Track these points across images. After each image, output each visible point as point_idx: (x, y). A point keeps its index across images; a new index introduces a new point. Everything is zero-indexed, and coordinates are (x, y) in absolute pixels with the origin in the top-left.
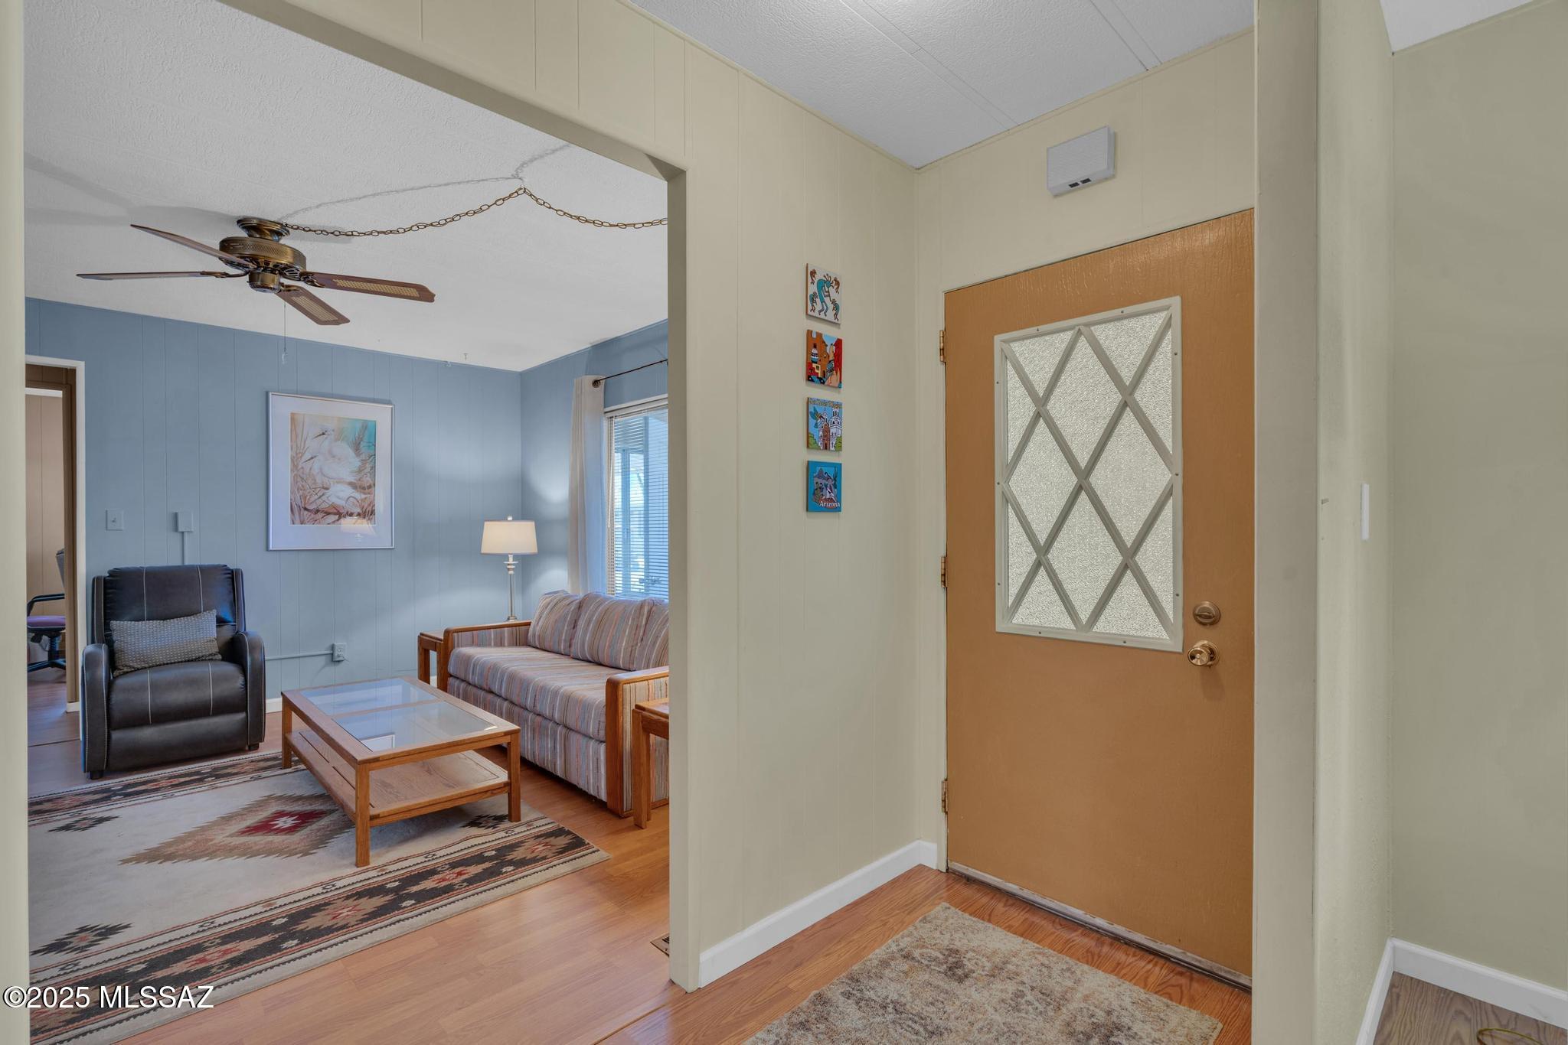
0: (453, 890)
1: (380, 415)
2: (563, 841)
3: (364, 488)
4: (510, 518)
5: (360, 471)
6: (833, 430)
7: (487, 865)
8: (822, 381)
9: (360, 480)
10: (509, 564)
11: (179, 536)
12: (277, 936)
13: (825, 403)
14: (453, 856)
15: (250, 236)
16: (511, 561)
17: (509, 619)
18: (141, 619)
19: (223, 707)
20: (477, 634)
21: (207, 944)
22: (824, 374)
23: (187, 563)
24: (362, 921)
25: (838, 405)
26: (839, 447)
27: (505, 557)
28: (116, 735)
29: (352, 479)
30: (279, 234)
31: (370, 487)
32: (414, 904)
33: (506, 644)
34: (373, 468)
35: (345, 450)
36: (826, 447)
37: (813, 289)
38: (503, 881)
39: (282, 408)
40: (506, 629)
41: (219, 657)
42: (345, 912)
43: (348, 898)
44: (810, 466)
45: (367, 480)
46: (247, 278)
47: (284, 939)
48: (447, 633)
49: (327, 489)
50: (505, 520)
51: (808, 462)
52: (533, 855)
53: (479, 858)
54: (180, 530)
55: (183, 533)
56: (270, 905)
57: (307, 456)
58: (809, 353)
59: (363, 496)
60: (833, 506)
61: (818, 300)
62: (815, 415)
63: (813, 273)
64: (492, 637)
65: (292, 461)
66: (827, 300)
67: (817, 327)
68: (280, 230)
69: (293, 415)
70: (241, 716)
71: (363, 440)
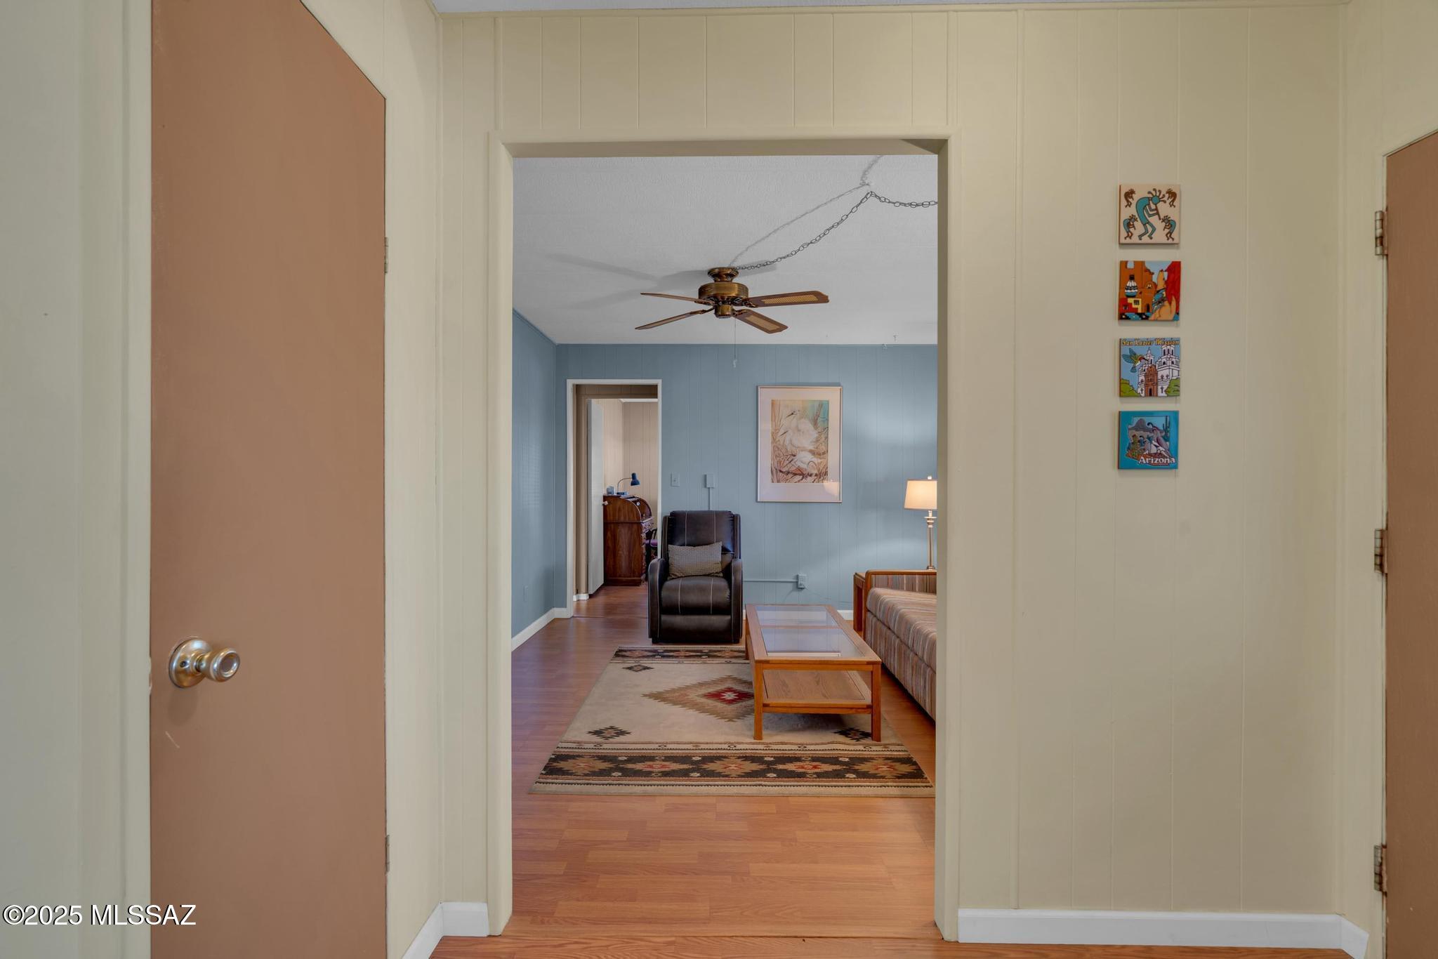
0: (804, 777)
1: (831, 396)
2: (906, 769)
3: (820, 455)
4: (930, 478)
5: (817, 441)
6: (1163, 372)
7: (837, 767)
8: (1144, 317)
9: (817, 448)
10: (928, 519)
11: (706, 490)
12: (691, 767)
13: (1149, 342)
14: (817, 752)
15: (715, 281)
16: (930, 514)
17: (928, 568)
18: (683, 545)
19: (719, 609)
20: (894, 579)
21: (657, 758)
22: (1148, 308)
23: (711, 509)
24: (740, 776)
25: (1175, 342)
26: (1174, 390)
27: (926, 512)
28: (664, 618)
29: (811, 447)
30: (732, 276)
31: (824, 453)
32: (775, 777)
33: (917, 590)
34: (827, 438)
35: (807, 426)
36: (1151, 393)
37: (1132, 211)
38: (842, 784)
39: (766, 396)
40: (917, 576)
41: (721, 575)
42: (733, 767)
43: (739, 758)
44: (1123, 417)
45: (822, 448)
46: (714, 311)
47: (693, 770)
48: (868, 574)
49: (794, 456)
50: (925, 479)
51: (1120, 412)
52: (876, 772)
53: (834, 760)
54: (708, 486)
55: (709, 488)
56: (697, 746)
57: (782, 431)
58: (1123, 286)
59: (820, 461)
60: (1166, 460)
61: (1138, 224)
62: (1132, 357)
63: (1129, 194)
64: (905, 582)
65: (772, 435)
66: (1154, 220)
67: (1133, 256)
68: (732, 273)
69: (772, 401)
70: (728, 618)
71: (819, 417)
